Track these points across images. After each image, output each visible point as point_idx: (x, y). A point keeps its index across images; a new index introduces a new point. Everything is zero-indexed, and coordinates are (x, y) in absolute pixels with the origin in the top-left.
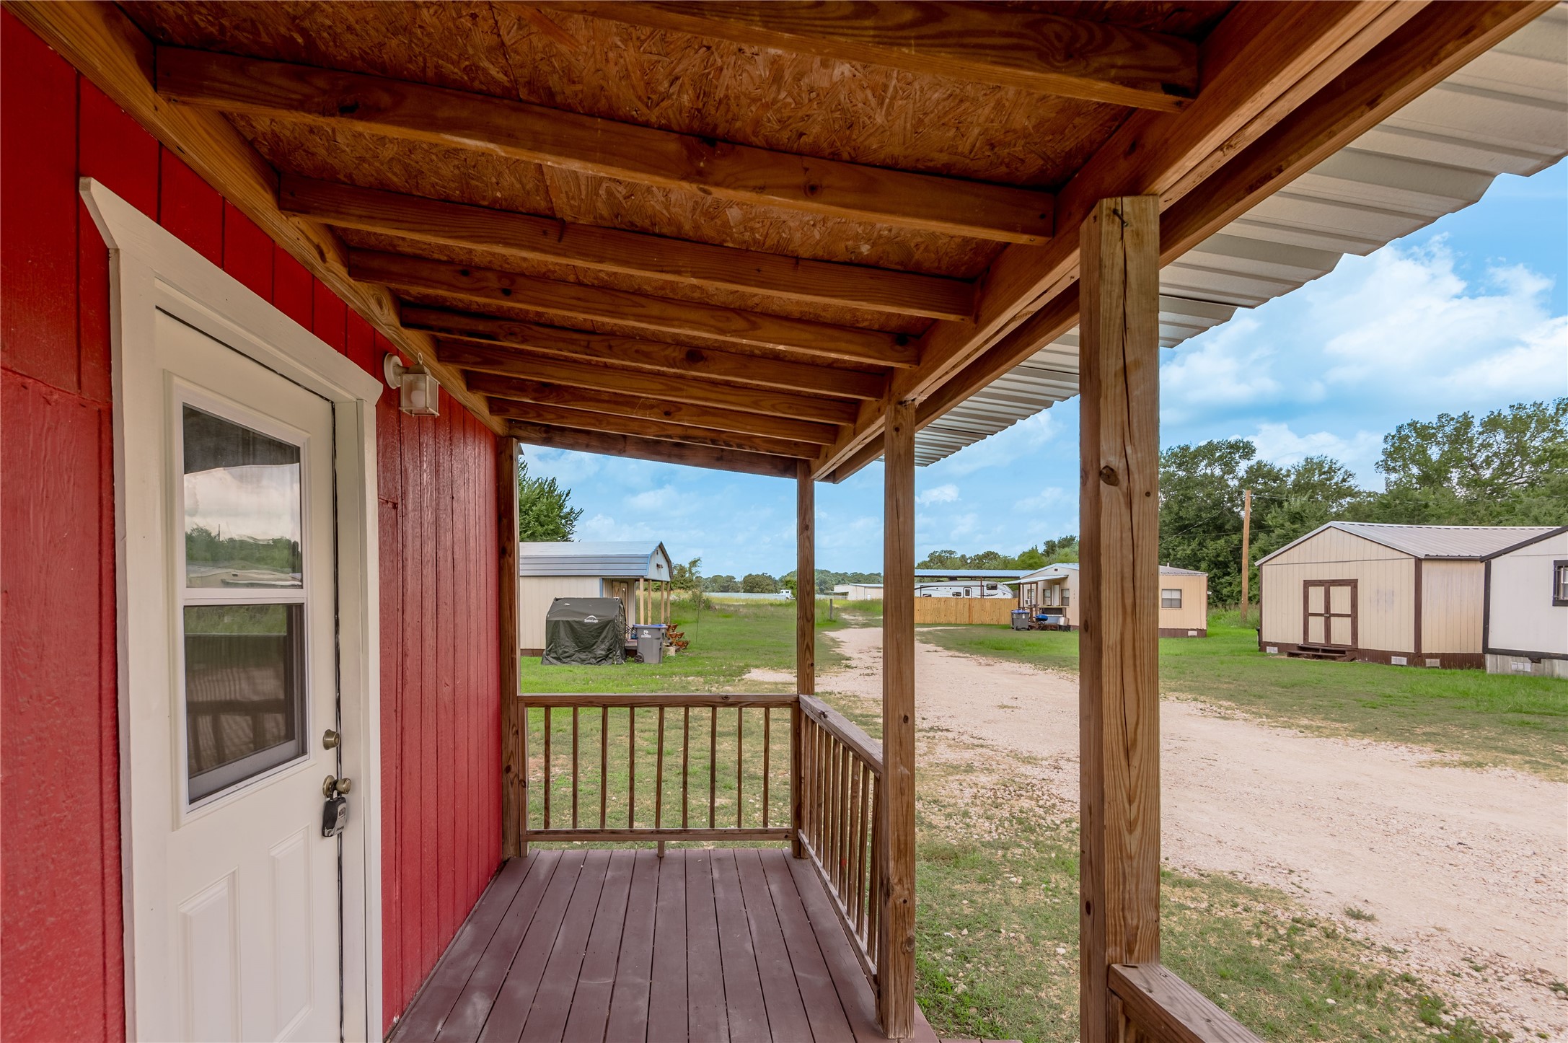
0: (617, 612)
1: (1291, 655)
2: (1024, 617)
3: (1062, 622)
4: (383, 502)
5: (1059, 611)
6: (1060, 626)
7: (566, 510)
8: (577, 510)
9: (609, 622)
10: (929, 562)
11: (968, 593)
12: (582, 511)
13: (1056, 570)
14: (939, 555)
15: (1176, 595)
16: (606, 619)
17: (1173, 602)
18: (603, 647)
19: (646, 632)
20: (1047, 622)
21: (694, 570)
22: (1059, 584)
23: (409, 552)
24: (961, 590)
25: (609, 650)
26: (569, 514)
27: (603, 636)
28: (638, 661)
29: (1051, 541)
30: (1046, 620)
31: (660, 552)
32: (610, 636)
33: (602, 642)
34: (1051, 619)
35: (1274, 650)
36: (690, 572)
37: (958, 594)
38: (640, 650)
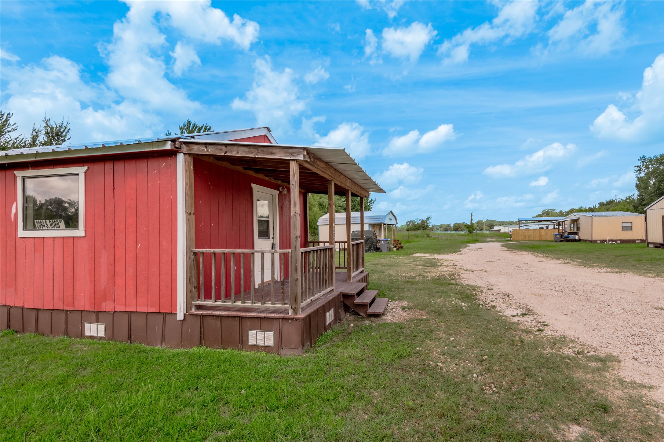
0: (372, 235)
1: (656, 247)
2: (558, 236)
3: (577, 238)
4: (279, 207)
5: (576, 233)
6: (576, 240)
7: (370, 200)
8: (373, 200)
9: (370, 238)
10: (542, 214)
11: (547, 227)
12: (375, 200)
13: (575, 216)
14: (547, 211)
15: (629, 225)
16: (368, 237)
17: (628, 228)
18: (368, 247)
19: (383, 241)
20: (569, 238)
21: (428, 222)
22: (576, 222)
23: (284, 214)
24: (543, 226)
25: (370, 248)
26: (371, 201)
27: (368, 243)
28: (380, 252)
29: (602, 202)
30: (569, 237)
31: (391, 214)
32: (370, 243)
33: (367, 245)
34: (571, 237)
35: (652, 246)
36: (427, 223)
37: (542, 228)
38: (381, 248)
